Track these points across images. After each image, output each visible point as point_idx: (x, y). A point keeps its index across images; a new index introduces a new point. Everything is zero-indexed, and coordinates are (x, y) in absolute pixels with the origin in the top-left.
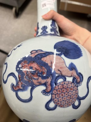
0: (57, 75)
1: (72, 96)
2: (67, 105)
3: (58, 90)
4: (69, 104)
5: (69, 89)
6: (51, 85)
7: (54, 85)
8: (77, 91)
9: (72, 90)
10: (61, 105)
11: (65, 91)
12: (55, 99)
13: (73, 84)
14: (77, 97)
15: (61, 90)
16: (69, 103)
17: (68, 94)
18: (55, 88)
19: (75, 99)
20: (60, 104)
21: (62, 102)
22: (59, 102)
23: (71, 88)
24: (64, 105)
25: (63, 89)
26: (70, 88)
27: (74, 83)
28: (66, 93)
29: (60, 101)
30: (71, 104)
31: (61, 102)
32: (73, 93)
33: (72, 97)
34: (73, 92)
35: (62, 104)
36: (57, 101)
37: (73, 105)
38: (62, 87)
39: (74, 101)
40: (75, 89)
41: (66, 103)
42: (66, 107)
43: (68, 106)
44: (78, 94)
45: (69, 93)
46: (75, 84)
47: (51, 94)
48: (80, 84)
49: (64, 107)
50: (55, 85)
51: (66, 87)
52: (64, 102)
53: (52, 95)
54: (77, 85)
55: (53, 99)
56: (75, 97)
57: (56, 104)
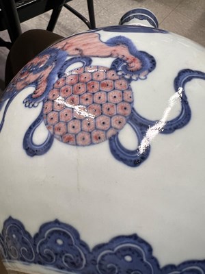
0: (68, 58)
1: (106, 106)
2: (87, 137)
3: (63, 88)
4: (95, 133)
5: (97, 86)
6: (49, 80)
7: (54, 79)
8: (127, 93)
9: (107, 89)
10: (67, 136)
11: (83, 90)
12: (51, 115)
13: (112, 72)
14: (128, 112)
15: (70, 88)
16: (96, 128)
17: (90, 100)
18: (56, 85)
19: (120, 118)
20: (63, 129)
21: (71, 124)
22: (62, 125)
23: (104, 81)
24: (76, 135)
25: (79, 84)
26: (100, 82)
27: (117, 72)
28: (86, 96)
29: (63, 119)
30: (102, 135)
31: (67, 123)
32: (111, 99)
33: (105, 111)
34: (112, 94)
35: (71, 130)
36: (56, 120)
37: (110, 140)
38: (74, 81)
39: (115, 125)
40: (117, 86)
41: (85, 127)
42: (83, 146)
43: (92, 143)
44: (131, 103)
45: (97, 95)
46: (120, 73)
47: (43, 101)
48: (142, 77)
49: (77, 145)
50: (57, 78)
51: (87, 80)
52: (77, 124)
53: (44, 103)
54: (127, 77)
55: (45, 116)
56: (120, 111)
57: (51, 131)
